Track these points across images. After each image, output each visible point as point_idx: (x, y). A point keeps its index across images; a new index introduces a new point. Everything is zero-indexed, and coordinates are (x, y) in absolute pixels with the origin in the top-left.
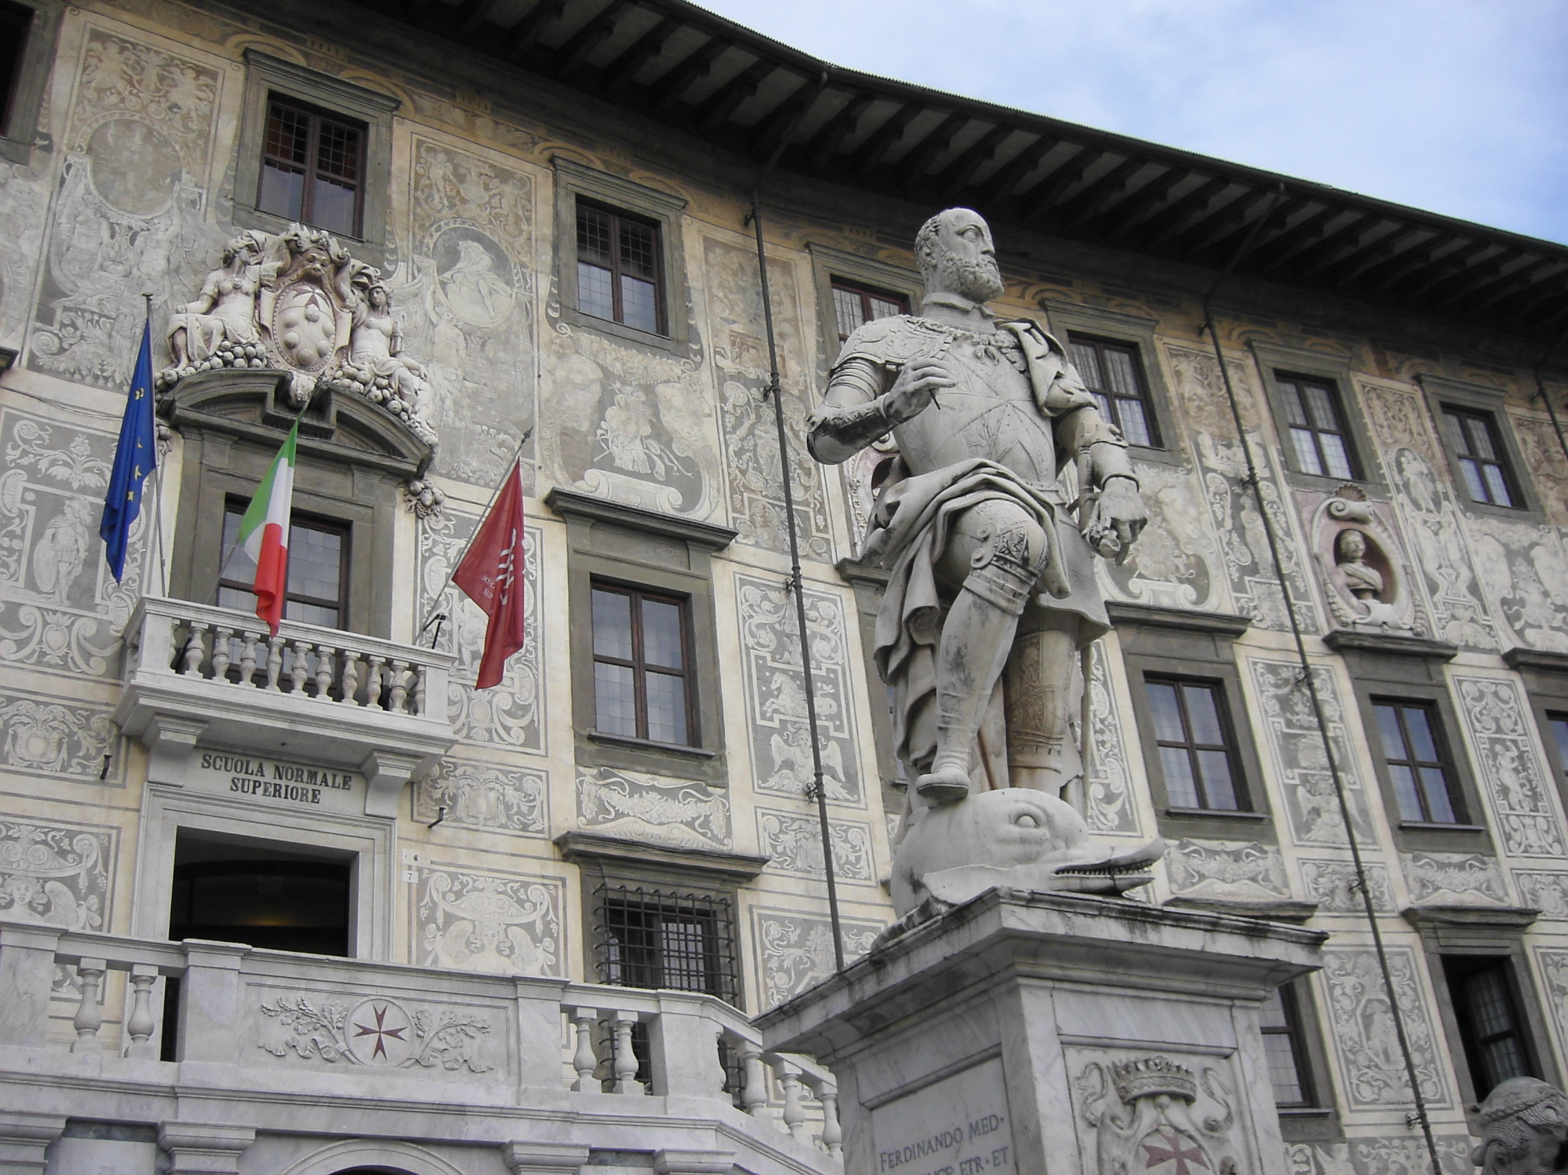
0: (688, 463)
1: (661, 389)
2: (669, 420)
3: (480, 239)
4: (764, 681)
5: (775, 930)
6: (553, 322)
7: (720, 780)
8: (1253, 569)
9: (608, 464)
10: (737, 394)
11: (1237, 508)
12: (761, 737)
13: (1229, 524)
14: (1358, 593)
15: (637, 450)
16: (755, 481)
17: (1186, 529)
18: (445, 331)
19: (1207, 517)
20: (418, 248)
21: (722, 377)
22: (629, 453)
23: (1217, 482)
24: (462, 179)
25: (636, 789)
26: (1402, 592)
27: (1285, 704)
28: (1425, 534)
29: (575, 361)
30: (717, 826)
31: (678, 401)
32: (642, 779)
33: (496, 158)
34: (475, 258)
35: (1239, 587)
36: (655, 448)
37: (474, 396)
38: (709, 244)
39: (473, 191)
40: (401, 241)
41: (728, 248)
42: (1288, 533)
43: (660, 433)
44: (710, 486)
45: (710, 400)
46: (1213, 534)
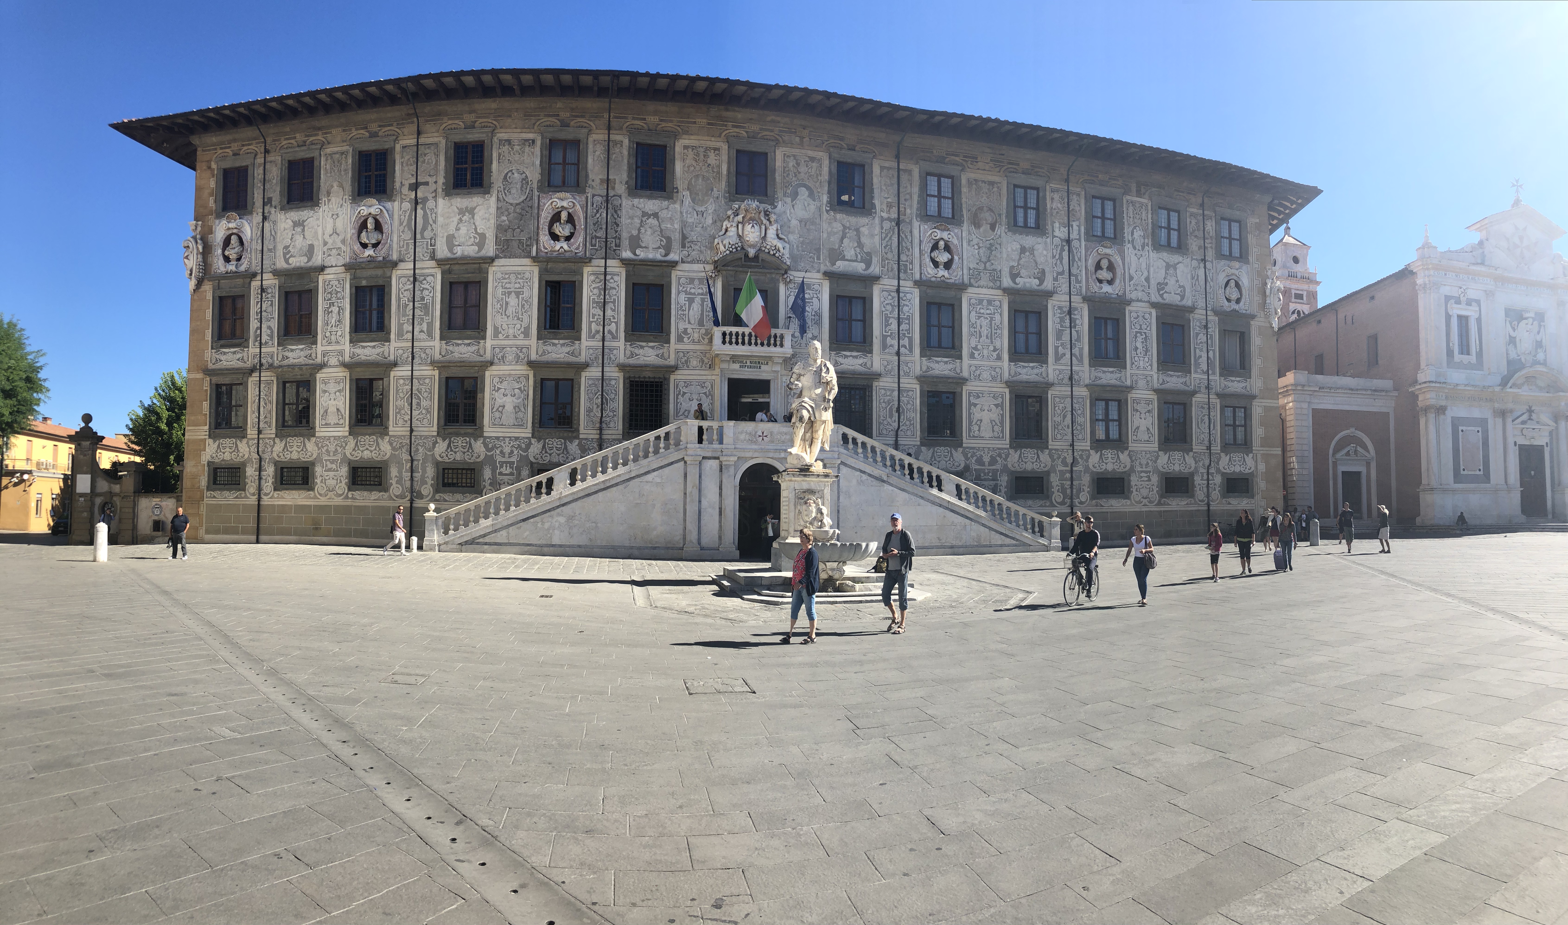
0: (869, 254)
1: (862, 229)
2: (863, 240)
3: (805, 186)
4: (887, 321)
5: (883, 392)
6: (827, 211)
7: (871, 352)
8: (1062, 273)
9: (843, 259)
10: (887, 225)
11: (1062, 250)
12: (884, 338)
13: (1057, 257)
14: (1100, 281)
15: (853, 252)
16: (890, 256)
17: (1041, 259)
18: (794, 223)
19: (1050, 255)
20: (785, 195)
21: (882, 219)
22: (850, 253)
23: (1057, 241)
24: (798, 164)
25: (846, 357)
26: (1117, 281)
27: (1062, 320)
28: (1134, 259)
29: (835, 225)
30: (869, 365)
31: (866, 232)
32: (848, 353)
33: (811, 153)
34: (803, 192)
35: (1055, 279)
36: (858, 250)
37: (802, 243)
38: (882, 168)
39: (803, 169)
40: (780, 194)
41: (889, 169)
42: (1080, 260)
43: (860, 245)
44: (875, 260)
45: (877, 230)
46: (1050, 260)
